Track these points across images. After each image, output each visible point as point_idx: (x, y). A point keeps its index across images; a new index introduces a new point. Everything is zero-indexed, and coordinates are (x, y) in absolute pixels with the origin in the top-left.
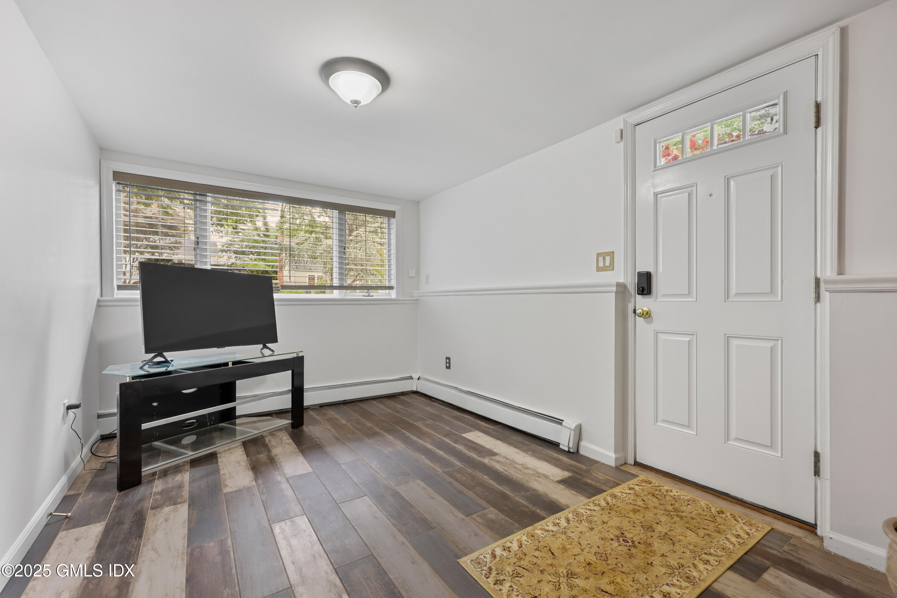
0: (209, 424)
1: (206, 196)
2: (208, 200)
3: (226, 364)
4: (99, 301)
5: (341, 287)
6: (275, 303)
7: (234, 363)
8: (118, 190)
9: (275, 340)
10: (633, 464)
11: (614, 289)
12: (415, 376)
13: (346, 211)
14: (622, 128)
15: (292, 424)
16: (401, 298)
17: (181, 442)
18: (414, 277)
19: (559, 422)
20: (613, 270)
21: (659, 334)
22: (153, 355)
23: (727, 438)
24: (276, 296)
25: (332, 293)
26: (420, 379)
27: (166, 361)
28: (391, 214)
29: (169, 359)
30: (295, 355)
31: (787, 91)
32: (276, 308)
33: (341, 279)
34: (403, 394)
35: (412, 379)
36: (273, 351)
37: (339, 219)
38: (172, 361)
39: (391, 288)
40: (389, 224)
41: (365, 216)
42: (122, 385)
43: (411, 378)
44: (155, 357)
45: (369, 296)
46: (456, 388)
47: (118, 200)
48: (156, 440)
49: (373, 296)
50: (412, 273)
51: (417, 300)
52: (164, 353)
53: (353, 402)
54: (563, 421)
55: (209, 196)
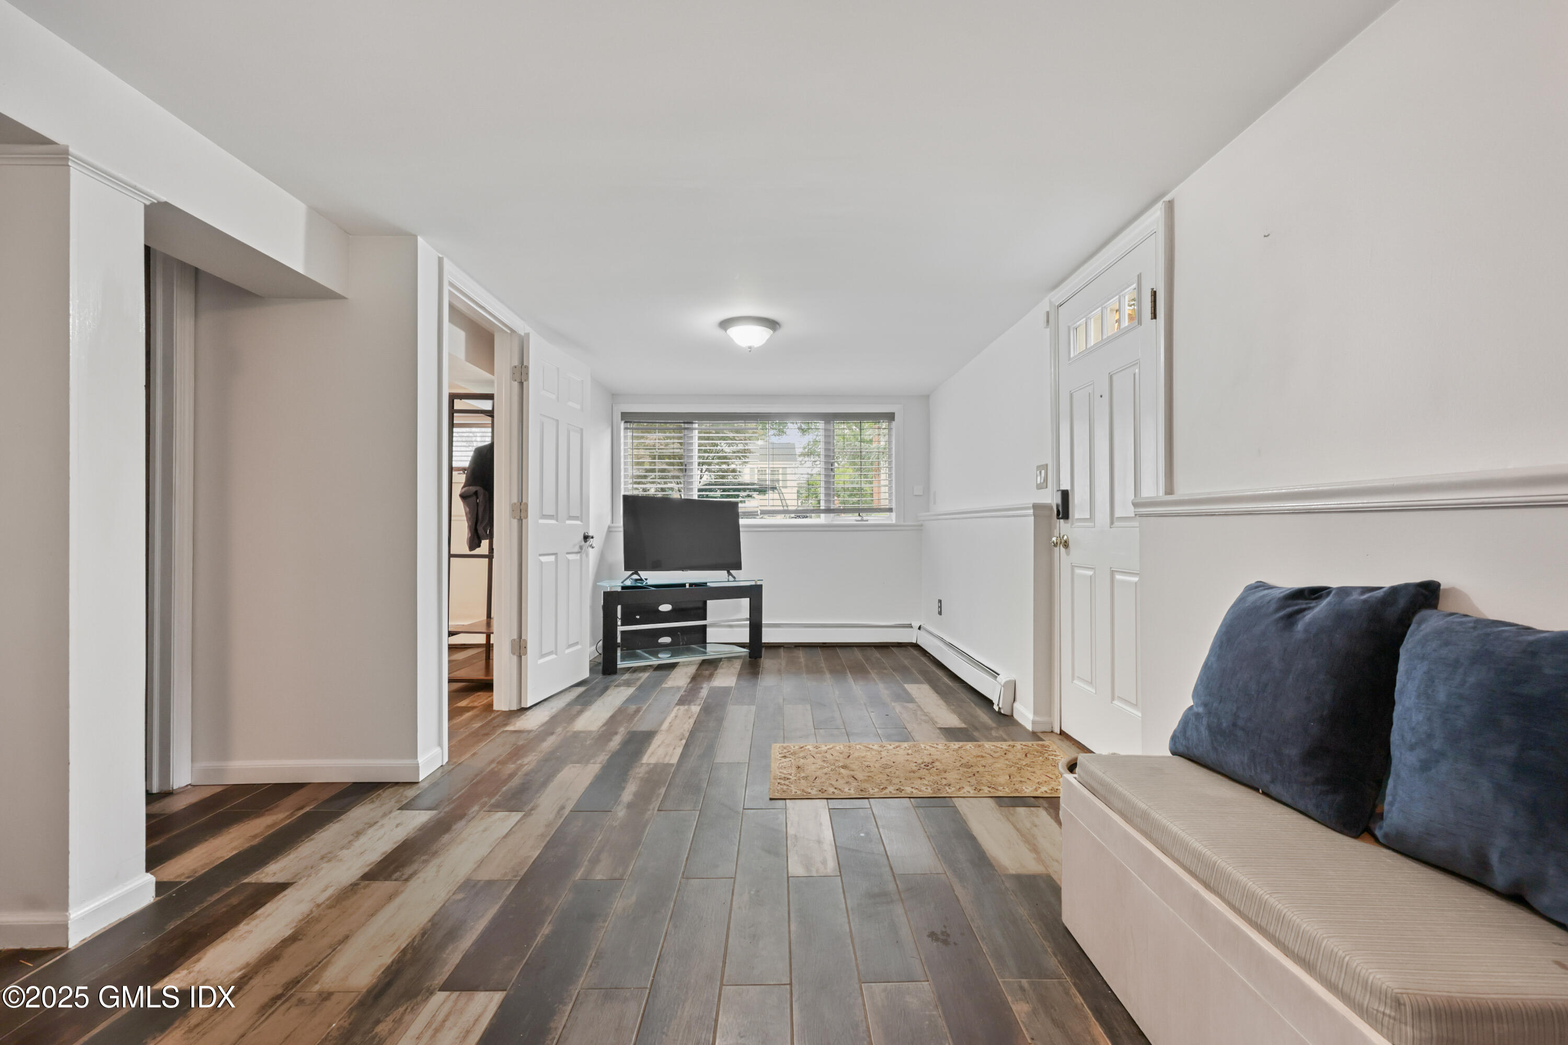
0: (681, 643)
1: (692, 423)
2: (694, 427)
3: (684, 585)
4: (609, 527)
5: (828, 511)
6: (741, 529)
7: (691, 585)
8: (626, 429)
9: (738, 566)
10: (1059, 732)
11: (1031, 511)
12: (916, 624)
13: (834, 421)
14: (1048, 310)
15: (750, 653)
16: (902, 523)
17: (658, 655)
18: (920, 496)
19: (995, 674)
20: (1047, 487)
21: (1075, 568)
22: (631, 572)
23: (1113, 699)
24: (742, 522)
25: (819, 517)
26: (922, 629)
27: (641, 580)
28: (890, 417)
29: (643, 578)
30: (753, 583)
31: (1141, 273)
32: (742, 535)
33: (827, 501)
34: (900, 645)
35: (912, 627)
36: (734, 578)
37: (826, 430)
38: (646, 579)
39: (890, 510)
40: (890, 429)
41: (861, 423)
42: (605, 593)
43: (910, 626)
44: (632, 574)
45: (862, 520)
46: (942, 639)
47: (626, 437)
48: (639, 649)
49: (867, 521)
50: (918, 490)
51: (921, 525)
52: (639, 572)
53: (834, 646)
54: (998, 675)
55: (695, 423)
